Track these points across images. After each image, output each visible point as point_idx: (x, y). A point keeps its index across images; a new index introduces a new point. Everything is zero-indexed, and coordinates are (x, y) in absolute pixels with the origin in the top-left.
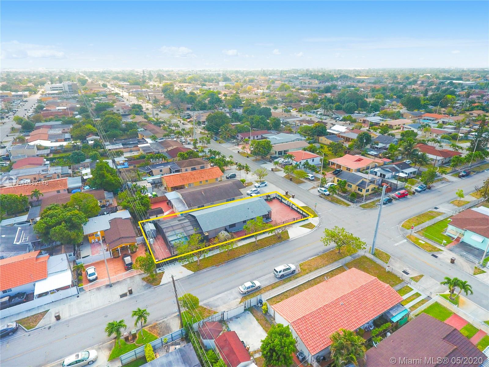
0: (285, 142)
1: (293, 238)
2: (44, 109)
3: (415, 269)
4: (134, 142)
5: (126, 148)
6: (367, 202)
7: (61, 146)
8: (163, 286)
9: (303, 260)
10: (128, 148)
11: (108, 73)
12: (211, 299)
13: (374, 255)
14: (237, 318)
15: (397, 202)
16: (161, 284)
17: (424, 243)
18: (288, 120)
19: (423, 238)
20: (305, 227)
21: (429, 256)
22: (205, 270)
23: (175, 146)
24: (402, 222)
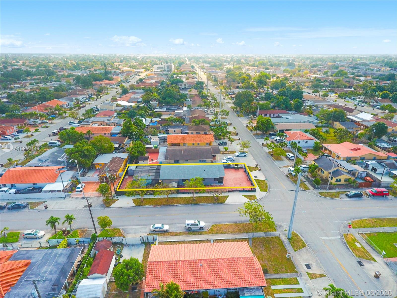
0: (295, 123)
1: (228, 203)
2: (143, 81)
3: (322, 267)
4: (175, 108)
5: (167, 112)
6: (330, 191)
7: (131, 106)
8: (111, 208)
9: (219, 222)
10: (169, 112)
11: (203, 58)
12: (130, 227)
13: (289, 239)
14: (133, 246)
15: (368, 199)
16: (111, 206)
17: (360, 246)
18: (317, 103)
19: (364, 241)
20: (246, 197)
21: (353, 261)
22: (143, 207)
23: (198, 114)
24: (353, 219)
